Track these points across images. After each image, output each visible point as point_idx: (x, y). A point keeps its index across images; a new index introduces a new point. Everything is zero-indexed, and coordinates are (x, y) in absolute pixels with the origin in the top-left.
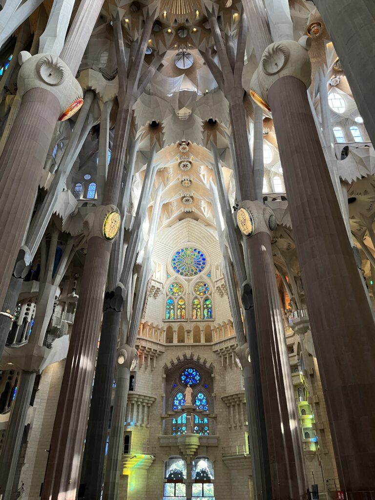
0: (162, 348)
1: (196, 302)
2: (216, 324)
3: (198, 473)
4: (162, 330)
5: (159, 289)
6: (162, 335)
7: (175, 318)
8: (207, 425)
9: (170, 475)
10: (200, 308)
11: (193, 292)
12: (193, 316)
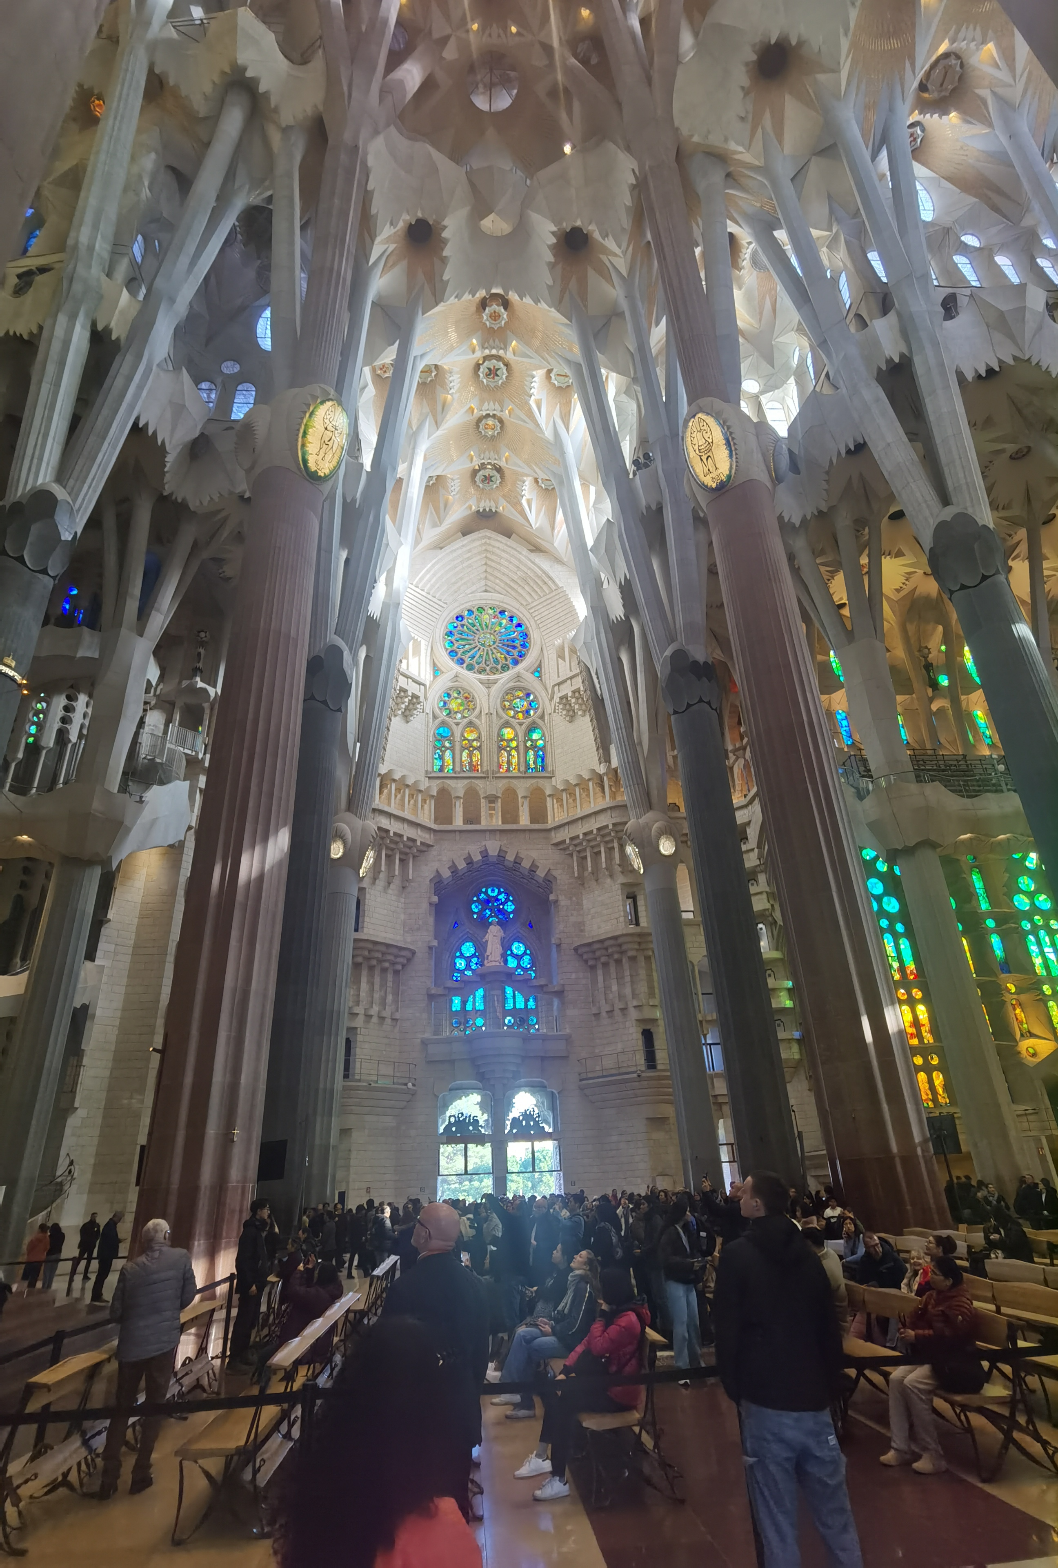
0: (427, 836)
1: (508, 733)
2: (558, 782)
3: (514, 1119)
4: (426, 795)
5: (417, 697)
6: (426, 807)
7: (458, 769)
8: (535, 1012)
9: (448, 1128)
10: (517, 747)
11: (500, 711)
12: (500, 766)
